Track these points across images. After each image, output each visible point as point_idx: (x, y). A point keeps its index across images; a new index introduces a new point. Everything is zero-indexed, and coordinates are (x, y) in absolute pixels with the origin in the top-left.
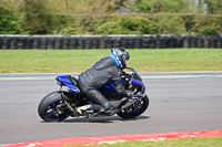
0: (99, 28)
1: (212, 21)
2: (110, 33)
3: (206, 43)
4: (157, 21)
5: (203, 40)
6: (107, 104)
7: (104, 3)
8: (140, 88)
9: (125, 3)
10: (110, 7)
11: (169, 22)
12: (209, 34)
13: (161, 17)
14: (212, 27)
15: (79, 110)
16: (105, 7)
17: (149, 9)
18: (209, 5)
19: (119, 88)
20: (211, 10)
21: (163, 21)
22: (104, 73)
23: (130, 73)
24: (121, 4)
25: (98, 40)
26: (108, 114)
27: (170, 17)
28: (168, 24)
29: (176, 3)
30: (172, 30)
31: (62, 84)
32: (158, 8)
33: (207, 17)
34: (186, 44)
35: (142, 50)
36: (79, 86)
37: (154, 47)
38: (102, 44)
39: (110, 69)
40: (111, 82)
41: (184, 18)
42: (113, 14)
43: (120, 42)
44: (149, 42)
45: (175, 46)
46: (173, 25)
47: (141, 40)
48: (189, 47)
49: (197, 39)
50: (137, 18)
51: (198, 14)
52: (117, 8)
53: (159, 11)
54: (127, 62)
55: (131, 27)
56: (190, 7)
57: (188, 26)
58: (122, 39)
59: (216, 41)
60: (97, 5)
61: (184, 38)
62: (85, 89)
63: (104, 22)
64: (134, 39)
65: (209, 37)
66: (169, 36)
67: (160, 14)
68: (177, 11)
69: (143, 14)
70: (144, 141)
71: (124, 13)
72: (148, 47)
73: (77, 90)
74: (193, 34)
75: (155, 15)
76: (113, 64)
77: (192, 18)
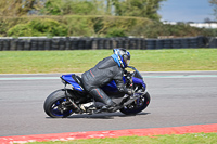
0: (10, 31)
1: (120, 23)
2: (21, 35)
3: (114, 44)
4: (66, 23)
5: (111, 42)
6: (109, 101)
7: (14, 6)
8: (141, 86)
9: (35, 6)
10: (20, 10)
11: (78, 24)
12: (117, 35)
13: (70, 19)
14: (120, 29)
15: (83, 107)
16: (15, 10)
17: (59, 11)
18: (118, 7)
19: (121, 86)
20: (119, 12)
21: (72, 22)
22: (106, 72)
23: (132, 72)
24: (31, 6)
25: (9, 42)
26: (111, 111)
27: (79, 19)
28: (77, 26)
29: (86, 6)
30: (81, 32)
31: (66, 83)
32: (68, 10)
33: (116, 19)
34: (95, 45)
35: (52, 52)
36: (82, 84)
37: (64, 49)
38: (13, 46)
39: (111, 69)
40: (112, 80)
41: (93, 20)
42: (23, 17)
43: (31, 44)
44: (59, 44)
45: (84, 48)
46: (82, 27)
47: (51, 42)
48: (98, 48)
49: (105, 41)
50: (47, 20)
51: (106, 17)
52: (28, 11)
53: (68, 13)
54: (128, 62)
55: (41, 30)
56: (99, 9)
57: (97, 28)
58: (32, 40)
59: (124, 42)
60: (8, 8)
61: (93, 40)
62: (88, 88)
63: (14, 24)
64: (44, 41)
65: (117, 39)
66: (78, 37)
67: (69, 16)
68: (86, 14)
69: (53, 16)
70: (54, 140)
71: (34, 16)
72: (58, 49)
73: (80, 88)
74: (102, 36)
75: (65, 17)
76: (115, 64)
77: (100, 20)
